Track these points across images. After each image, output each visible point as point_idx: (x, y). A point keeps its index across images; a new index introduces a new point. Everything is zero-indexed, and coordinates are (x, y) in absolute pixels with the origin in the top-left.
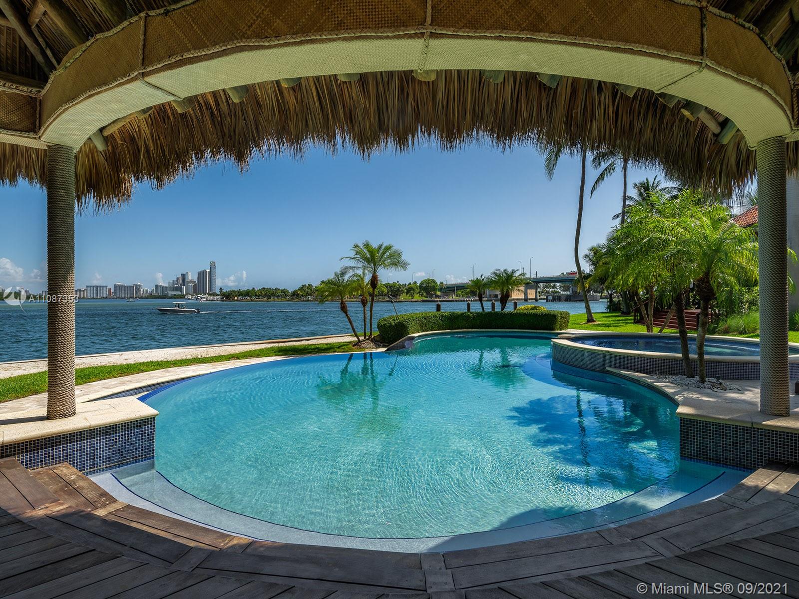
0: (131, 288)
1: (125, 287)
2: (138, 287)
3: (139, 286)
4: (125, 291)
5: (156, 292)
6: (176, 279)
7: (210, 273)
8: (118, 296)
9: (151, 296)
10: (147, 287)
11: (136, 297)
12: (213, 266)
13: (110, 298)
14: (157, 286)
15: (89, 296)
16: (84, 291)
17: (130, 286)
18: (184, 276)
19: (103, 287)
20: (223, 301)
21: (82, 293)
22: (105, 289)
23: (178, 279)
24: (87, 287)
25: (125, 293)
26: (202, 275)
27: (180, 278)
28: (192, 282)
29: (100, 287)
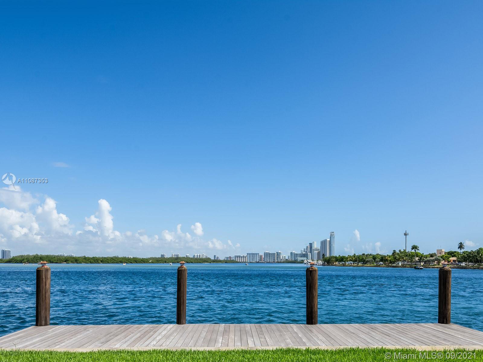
0: (274, 254)
1: (270, 254)
2: (278, 254)
3: (280, 253)
4: (270, 257)
5: (291, 258)
6: (306, 248)
7: (330, 242)
8: (265, 261)
9: (287, 262)
10: (285, 255)
11: (277, 262)
12: (332, 236)
13: (261, 263)
14: (291, 253)
15: (248, 261)
16: (246, 257)
17: (273, 254)
18: (311, 245)
19: (257, 254)
20: (325, 265)
21: (245, 258)
22: (257, 256)
23: (307, 247)
24: (247, 254)
25: (270, 260)
26: (324, 243)
27: (309, 247)
28: (317, 250)
29: (255, 254)
